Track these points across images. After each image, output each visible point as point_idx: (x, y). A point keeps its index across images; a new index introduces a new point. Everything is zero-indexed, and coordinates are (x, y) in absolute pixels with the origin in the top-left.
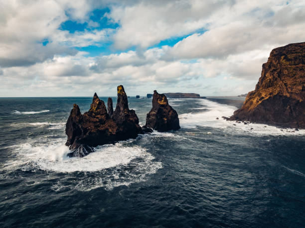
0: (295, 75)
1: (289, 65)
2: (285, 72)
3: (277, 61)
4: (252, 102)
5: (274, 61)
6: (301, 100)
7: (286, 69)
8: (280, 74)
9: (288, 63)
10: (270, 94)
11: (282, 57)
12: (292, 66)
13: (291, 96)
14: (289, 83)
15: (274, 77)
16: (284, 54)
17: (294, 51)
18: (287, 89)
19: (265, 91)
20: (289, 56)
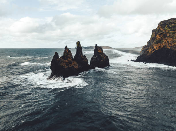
0: (173, 36)
1: (170, 30)
2: (168, 35)
3: (163, 28)
4: (149, 52)
5: (161, 28)
7: (168, 33)
8: (165, 36)
9: (169, 30)
10: (159, 47)
11: (166, 26)
12: (172, 31)
13: (171, 48)
14: (170, 41)
15: (161, 37)
16: (167, 24)
17: (173, 22)
18: (169, 44)
19: (156, 45)
20: (170, 26)
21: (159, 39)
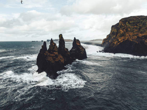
0: (133, 31)
1: (131, 26)
2: (129, 29)
5: (123, 24)
6: (137, 43)
7: (129, 28)
8: (127, 31)
9: (130, 25)
10: (123, 40)
11: (127, 22)
12: (132, 27)
13: (133, 41)
14: (131, 34)
15: (124, 32)
16: (128, 21)
17: (133, 19)
18: (131, 37)
19: (121, 38)
20: (131, 22)
21: (122, 33)
